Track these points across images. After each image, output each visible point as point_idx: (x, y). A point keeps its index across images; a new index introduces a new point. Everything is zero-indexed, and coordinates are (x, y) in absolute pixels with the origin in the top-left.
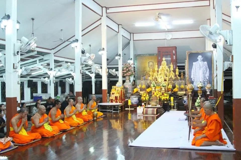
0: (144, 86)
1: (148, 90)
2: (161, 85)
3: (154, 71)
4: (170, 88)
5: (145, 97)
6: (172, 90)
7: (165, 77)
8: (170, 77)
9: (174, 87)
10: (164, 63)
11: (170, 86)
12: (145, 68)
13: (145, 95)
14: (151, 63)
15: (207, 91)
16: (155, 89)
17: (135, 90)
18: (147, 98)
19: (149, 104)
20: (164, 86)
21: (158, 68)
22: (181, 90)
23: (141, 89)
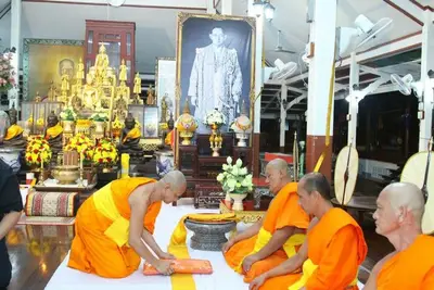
0: (41, 122)
1: (52, 132)
2: (93, 115)
3: (72, 82)
4: (117, 129)
5: (36, 152)
6: (125, 134)
7: (104, 97)
8: (118, 97)
9: (130, 125)
10: (102, 57)
11: (120, 123)
12: (50, 75)
13: (36, 147)
14: (67, 65)
15: (238, 137)
16: (73, 126)
17: (13, 131)
18: (45, 155)
19: (49, 176)
20: (100, 120)
21: (86, 71)
22: (150, 134)
23: (34, 130)
